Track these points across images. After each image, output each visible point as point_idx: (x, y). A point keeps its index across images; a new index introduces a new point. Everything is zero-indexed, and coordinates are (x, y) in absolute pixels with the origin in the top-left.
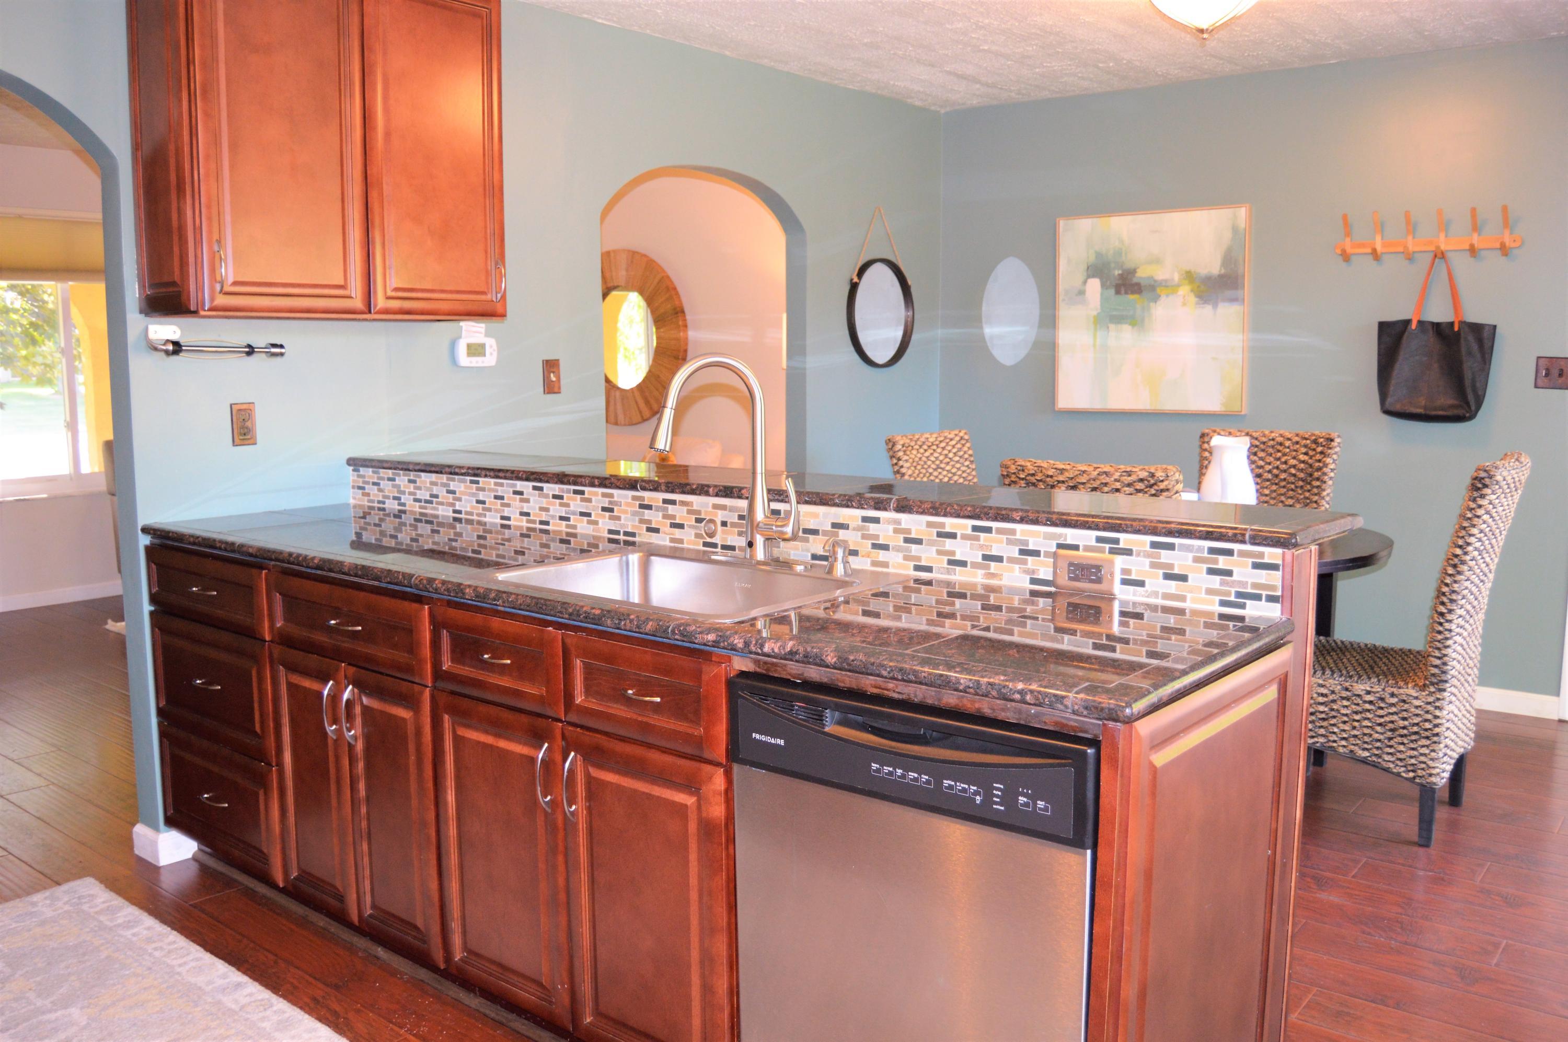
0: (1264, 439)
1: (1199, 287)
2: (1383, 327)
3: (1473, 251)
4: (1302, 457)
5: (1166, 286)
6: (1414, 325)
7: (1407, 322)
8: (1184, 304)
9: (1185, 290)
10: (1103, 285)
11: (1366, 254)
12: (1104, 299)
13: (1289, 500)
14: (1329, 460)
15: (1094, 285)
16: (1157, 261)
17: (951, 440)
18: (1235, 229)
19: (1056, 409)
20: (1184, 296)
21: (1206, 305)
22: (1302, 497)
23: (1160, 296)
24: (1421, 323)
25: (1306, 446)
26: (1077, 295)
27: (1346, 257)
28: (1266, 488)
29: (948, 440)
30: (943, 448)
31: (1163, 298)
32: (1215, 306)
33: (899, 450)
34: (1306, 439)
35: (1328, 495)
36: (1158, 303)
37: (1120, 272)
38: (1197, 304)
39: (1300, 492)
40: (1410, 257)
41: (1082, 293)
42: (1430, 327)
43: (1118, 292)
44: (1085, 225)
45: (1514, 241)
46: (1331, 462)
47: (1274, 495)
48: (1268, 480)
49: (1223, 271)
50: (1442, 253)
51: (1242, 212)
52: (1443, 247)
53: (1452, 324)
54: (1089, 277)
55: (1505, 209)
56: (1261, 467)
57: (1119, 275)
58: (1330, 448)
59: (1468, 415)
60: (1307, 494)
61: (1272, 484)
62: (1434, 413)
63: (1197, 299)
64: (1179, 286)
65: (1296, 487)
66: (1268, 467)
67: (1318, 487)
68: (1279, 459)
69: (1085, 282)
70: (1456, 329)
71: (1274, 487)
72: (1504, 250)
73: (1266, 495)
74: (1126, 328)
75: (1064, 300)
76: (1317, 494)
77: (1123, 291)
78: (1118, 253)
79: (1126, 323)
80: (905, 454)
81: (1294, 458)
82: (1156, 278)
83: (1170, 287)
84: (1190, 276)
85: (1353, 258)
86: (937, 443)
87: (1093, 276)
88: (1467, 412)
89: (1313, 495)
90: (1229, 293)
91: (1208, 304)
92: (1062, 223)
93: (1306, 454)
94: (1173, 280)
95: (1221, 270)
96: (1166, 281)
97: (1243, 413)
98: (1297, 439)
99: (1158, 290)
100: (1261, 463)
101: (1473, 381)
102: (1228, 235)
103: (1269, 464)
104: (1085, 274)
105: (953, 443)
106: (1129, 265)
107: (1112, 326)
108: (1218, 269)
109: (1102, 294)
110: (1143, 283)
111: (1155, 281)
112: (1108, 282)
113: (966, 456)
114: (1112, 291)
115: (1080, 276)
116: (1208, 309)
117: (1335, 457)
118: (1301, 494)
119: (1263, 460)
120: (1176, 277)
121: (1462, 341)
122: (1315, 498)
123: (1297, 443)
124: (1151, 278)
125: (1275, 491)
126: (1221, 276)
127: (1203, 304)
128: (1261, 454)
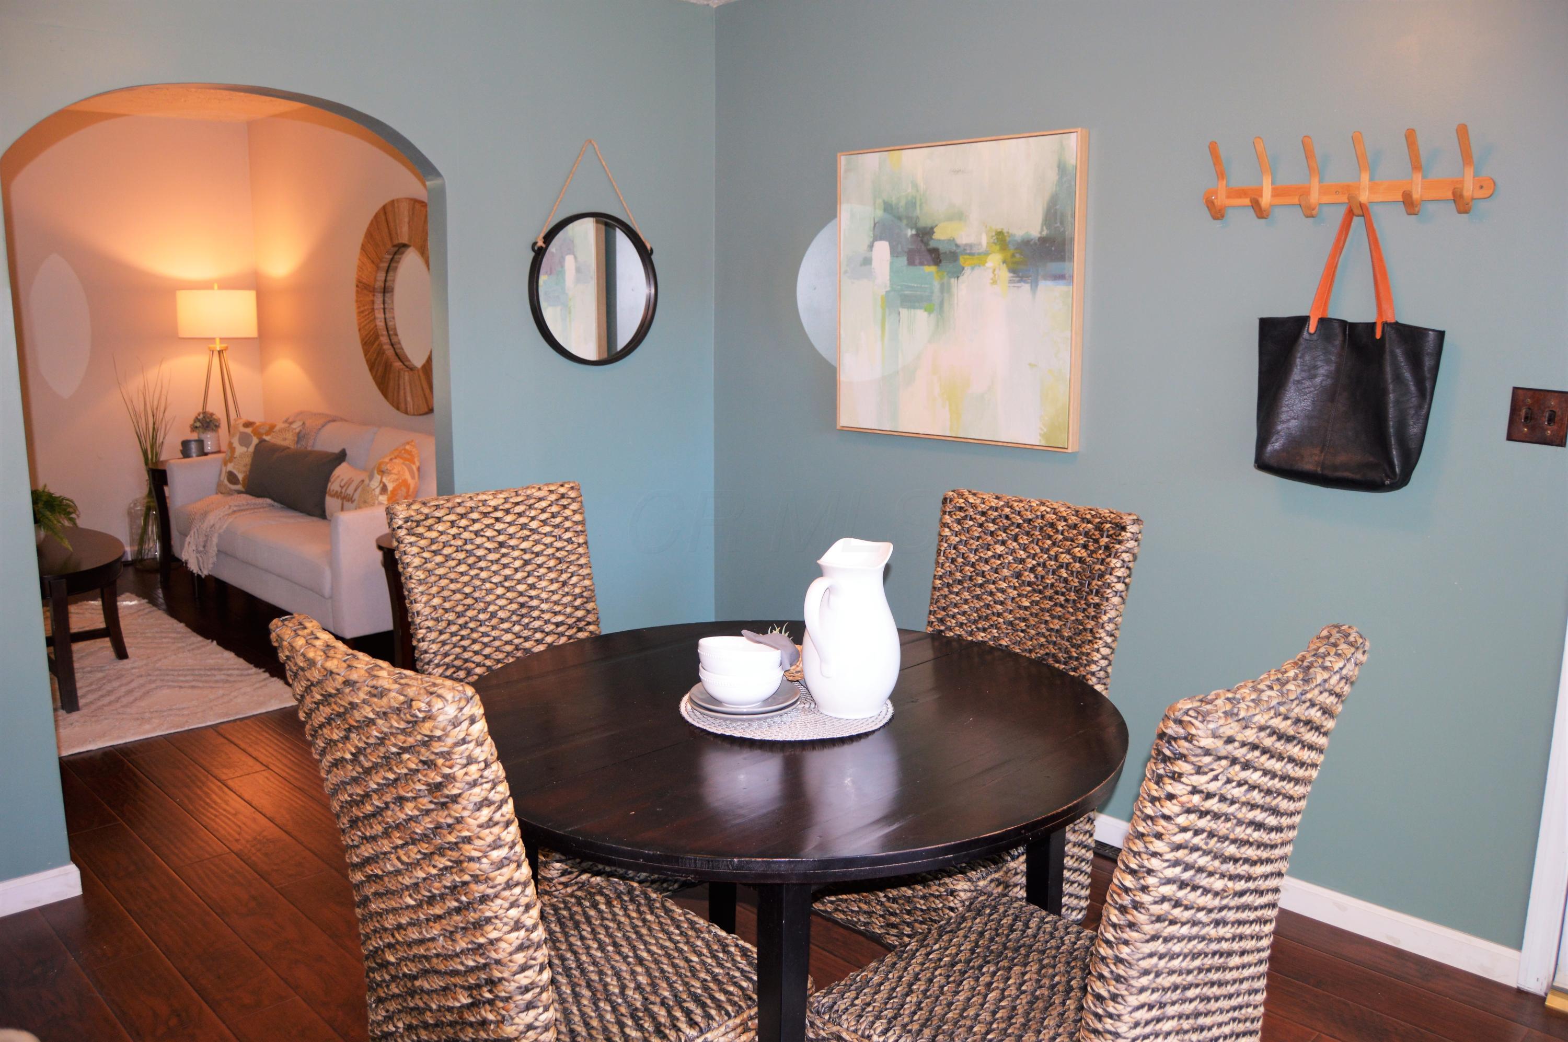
0: (1029, 515)
1: (1013, 256)
2: (1268, 327)
3: (1410, 204)
4: (1079, 552)
5: (971, 254)
6: (1312, 326)
7: (1302, 321)
8: (994, 282)
9: (995, 260)
10: (894, 253)
11: (1245, 206)
12: (894, 271)
13: (1056, 621)
14: (1115, 562)
15: (882, 249)
16: (959, 216)
17: (540, 499)
18: (1062, 168)
19: (838, 427)
20: (994, 270)
21: (1022, 284)
22: (1073, 618)
23: (963, 269)
24: (1324, 322)
25: (1087, 534)
26: (861, 265)
27: (1217, 213)
28: (1026, 596)
29: (532, 501)
30: (520, 515)
31: (967, 271)
32: (1034, 286)
33: (400, 527)
34: (1089, 522)
35: (1110, 620)
36: (961, 278)
37: (914, 232)
38: (1011, 281)
39: (1071, 610)
40: (1310, 212)
41: (867, 261)
42: (1338, 330)
43: (911, 262)
44: (871, 161)
45: (1481, 187)
46: (1118, 565)
47: (1035, 609)
48: (1030, 584)
49: (1045, 233)
50: (1361, 206)
51: (1072, 141)
52: (1364, 197)
53: (1372, 326)
54: (876, 238)
55: (1462, 132)
56: (1022, 561)
57: (912, 236)
58: (1120, 542)
59: (1387, 482)
60: (1080, 616)
61: (1034, 591)
62: (1339, 474)
63: (1012, 275)
64: (987, 254)
65: (1067, 600)
66: (1031, 563)
67: (1097, 606)
68: (1047, 551)
69: (871, 246)
70: (1378, 336)
71: (1036, 597)
72: (1462, 204)
73: (1026, 608)
74: (921, 315)
75: (846, 272)
76: (1095, 618)
77: (917, 261)
78: (912, 204)
79: (920, 308)
80: (410, 532)
81: (1068, 552)
82: (959, 241)
83: (977, 256)
84: (1001, 239)
85: (1230, 213)
86: (507, 506)
87: (881, 239)
88: (1388, 477)
89: (1088, 617)
90: (1053, 267)
91: (1025, 282)
92: (843, 160)
93: (1085, 546)
94: (980, 244)
95: (1042, 230)
96: (971, 246)
97: (1069, 451)
98: (1074, 519)
99: (962, 259)
100: (1022, 554)
101: (1402, 426)
102: (1052, 176)
103: (1034, 556)
104: (871, 234)
105: (543, 504)
106: (924, 222)
107: (904, 312)
108: (1039, 228)
109: (891, 264)
110: (943, 248)
111: (957, 246)
112: (900, 247)
113: (568, 524)
114: (903, 260)
115: (865, 236)
116: (1026, 287)
117: (1126, 556)
118: (1072, 614)
119: (1024, 550)
120: (984, 240)
121: (1388, 357)
122: (1090, 624)
123: (1075, 526)
124: (951, 241)
125: (1037, 603)
126: (1043, 240)
127: (1019, 282)
128: (1024, 540)
